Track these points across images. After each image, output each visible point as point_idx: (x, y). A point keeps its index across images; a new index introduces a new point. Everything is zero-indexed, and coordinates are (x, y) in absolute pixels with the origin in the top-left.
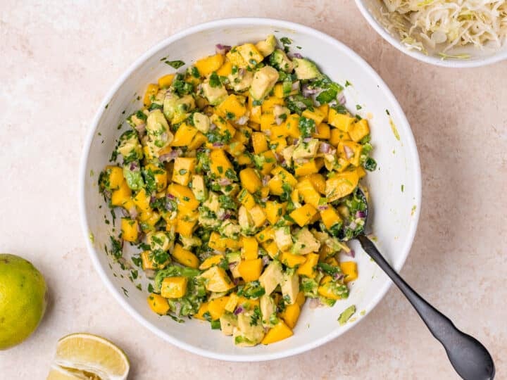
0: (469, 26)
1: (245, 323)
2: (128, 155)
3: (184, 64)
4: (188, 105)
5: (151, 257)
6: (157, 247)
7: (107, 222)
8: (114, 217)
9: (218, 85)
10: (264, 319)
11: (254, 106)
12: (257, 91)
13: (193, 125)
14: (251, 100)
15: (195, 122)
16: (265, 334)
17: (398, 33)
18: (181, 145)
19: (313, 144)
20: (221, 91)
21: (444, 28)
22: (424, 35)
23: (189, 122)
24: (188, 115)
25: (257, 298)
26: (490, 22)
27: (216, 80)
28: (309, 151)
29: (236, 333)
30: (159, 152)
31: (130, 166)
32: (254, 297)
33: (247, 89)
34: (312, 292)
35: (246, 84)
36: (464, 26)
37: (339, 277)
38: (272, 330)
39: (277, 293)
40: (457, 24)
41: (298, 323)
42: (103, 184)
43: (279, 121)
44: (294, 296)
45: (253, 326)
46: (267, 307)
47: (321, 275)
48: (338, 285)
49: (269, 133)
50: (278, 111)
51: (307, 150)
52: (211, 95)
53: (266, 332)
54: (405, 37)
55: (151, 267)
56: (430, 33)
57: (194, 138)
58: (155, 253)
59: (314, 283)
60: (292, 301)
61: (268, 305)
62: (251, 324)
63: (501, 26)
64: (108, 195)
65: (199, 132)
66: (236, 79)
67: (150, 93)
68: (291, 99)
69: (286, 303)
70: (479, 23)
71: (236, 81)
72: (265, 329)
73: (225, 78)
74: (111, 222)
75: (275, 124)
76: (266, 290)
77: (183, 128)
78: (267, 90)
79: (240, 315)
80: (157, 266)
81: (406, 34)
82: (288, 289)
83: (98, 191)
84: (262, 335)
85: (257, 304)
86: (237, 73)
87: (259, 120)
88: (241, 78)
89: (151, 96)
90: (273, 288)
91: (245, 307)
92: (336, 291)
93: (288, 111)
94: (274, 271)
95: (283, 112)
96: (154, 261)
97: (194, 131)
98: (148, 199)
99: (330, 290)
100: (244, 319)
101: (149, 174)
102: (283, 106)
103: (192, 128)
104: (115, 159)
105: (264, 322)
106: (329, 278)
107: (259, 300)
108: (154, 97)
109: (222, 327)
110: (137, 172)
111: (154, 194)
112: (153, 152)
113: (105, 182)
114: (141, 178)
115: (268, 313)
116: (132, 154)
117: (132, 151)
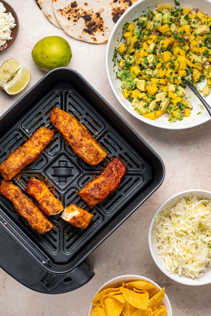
0: (165, 241)
1: (142, 105)
2: (141, 22)
3: (179, 5)
4: (172, 20)
5: (124, 63)
6: (128, 61)
7: (118, 41)
8: (121, 41)
9: (186, 19)
10: (149, 108)
11: (193, 35)
12: (198, 31)
13: (170, 27)
14: (193, 33)
15: (171, 26)
16: (146, 113)
17: (162, 212)
18: (161, 31)
19: (205, 59)
20: (186, 22)
21: (164, 231)
22: (161, 223)
23: (170, 25)
24: (170, 23)
25: (151, 99)
26: (167, 249)
27: (187, 18)
28: (202, 61)
29: (137, 106)
30: (152, 28)
31: (139, 26)
32: (151, 98)
33: (195, 28)
34: (170, 111)
35: (196, 26)
36: (165, 239)
37: (183, 112)
38: (149, 114)
39: (159, 103)
40: (166, 236)
41: (159, 118)
42: (125, 26)
43: (198, 46)
44: (164, 108)
45: (144, 108)
46: (153, 105)
47: (178, 107)
48: (181, 114)
49: (192, 48)
50: (200, 42)
51: (202, 60)
52: (182, 21)
53: (147, 113)
54: (160, 215)
55: (122, 66)
56: (162, 225)
57: (166, 32)
58: (126, 62)
59: (173, 108)
60: (162, 109)
61: (154, 104)
62: (144, 107)
63: (166, 254)
64: (124, 32)
65: (170, 31)
66: (194, 22)
67: (162, 7)
68: (207, 42)
69: (159, 109)
70: (167, 245)
71: (194, 23)
72: (147, 112)
73: (190, 19)
74: (119, 42)
75: (196, 46)
76: (156, 99)
77: (166, 25)
78: (201, 33)
79: (142, 101)
80: (124, 66)
81: (162, 215)
82: (163, 105)
83: (122, 28)
84: (145, 113)
85: (149, 102)
86: (196, 19)
87: (191, 41)
88: (196, 22)
89: (162, 8)
90: (159, 100)
91: (145, 100)
92: (179, 115)
93: (203, 44)
94: (163, 95)
95: (201, 43)
96: (124, 64)
97: (169, 29)
98: (137, 40)
99: (177, 114)
100: (142, 104)
101: (143, 33)
102: (203, 41)
103: (169, 28)
104: (134, 22)
105: (148, 109)
106: (179, 110)
107: (151, 101)
108: (162, 9)
109: (132, 102)
110: (140, 30)
111: (139, 41)
112: (151, 27)
113: (127, 26)
114: (139, 33)
115: (152, 107)
116: (143, 22)
117: (144, 22)
